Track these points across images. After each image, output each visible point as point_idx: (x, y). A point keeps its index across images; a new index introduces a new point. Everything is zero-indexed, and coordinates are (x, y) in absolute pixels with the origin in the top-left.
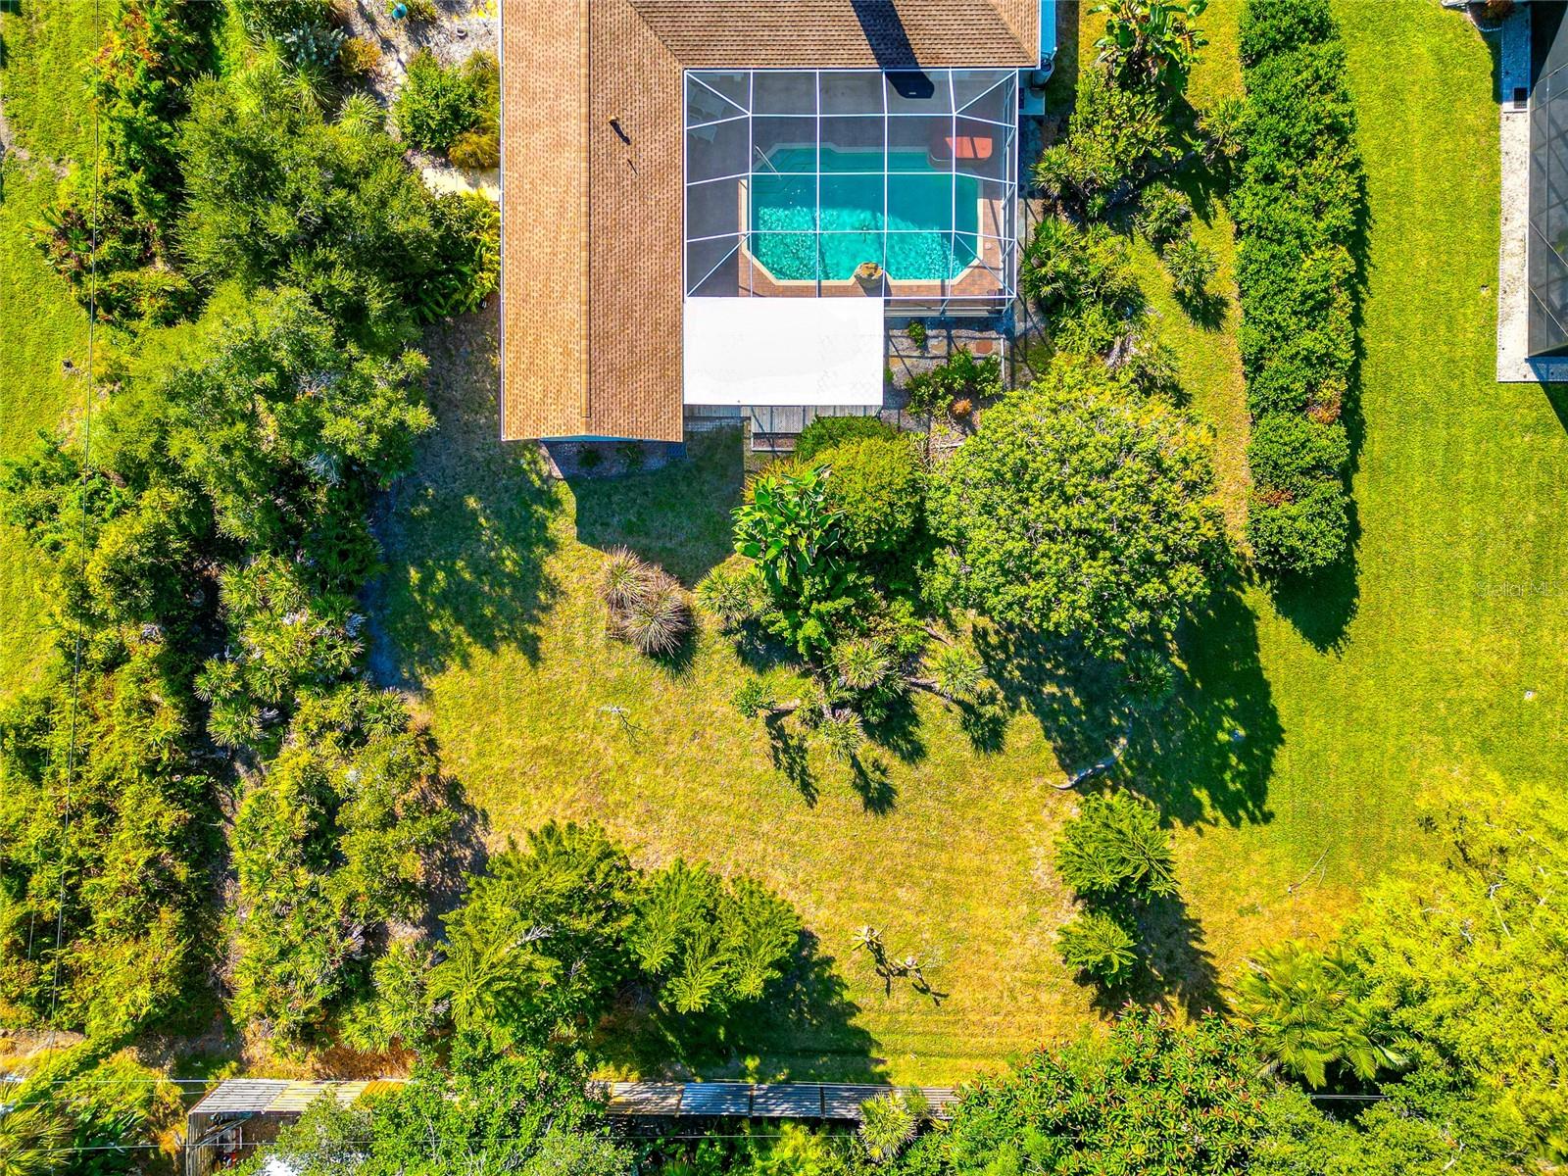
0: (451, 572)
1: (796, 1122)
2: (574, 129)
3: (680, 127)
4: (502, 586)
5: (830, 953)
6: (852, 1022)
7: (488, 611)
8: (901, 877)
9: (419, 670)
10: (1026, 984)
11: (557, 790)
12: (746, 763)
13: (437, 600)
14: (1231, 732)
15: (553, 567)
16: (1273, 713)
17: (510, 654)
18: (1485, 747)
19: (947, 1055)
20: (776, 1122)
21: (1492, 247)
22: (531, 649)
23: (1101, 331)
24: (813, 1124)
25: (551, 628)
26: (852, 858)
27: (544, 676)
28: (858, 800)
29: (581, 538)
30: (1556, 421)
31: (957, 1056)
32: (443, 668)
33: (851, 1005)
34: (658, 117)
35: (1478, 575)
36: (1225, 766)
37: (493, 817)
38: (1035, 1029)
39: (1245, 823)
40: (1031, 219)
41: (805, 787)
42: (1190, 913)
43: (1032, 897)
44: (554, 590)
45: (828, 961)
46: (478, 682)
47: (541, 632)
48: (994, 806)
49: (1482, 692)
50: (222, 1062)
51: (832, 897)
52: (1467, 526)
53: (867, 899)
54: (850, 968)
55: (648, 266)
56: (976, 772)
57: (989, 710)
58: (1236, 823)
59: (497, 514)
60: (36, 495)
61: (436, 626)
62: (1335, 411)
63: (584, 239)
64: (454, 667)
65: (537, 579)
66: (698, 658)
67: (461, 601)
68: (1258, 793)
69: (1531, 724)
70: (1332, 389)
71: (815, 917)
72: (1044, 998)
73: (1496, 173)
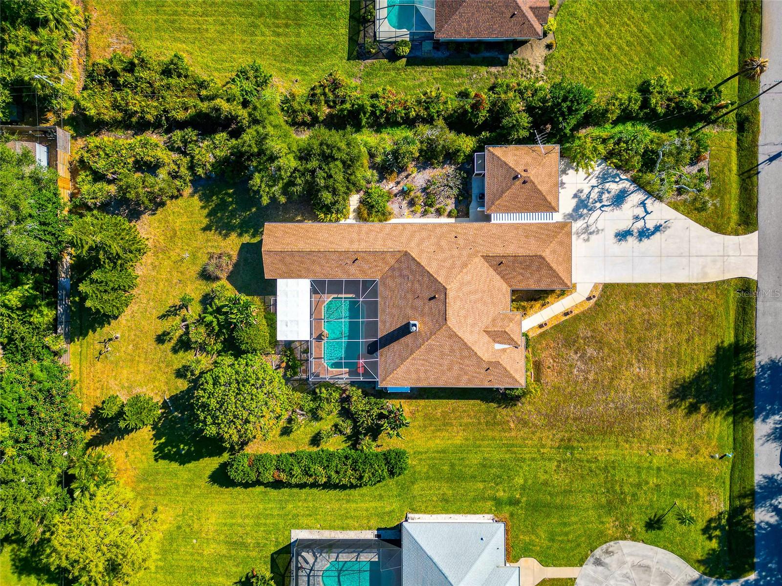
0: (231, 203)
1: (56, 314)
2: (355, 247)
3: (361, 278)
4: (227, 219)
5: (112, 324)
6: (90, 331)
7: (219, 215)
8: (136, 347)
9: (200, 192)
10: (103, 385)
11: (162, 237)
12: (171, 297)
13: (222, 199)
14: (183, 449)
15: (233, 236)
16: (189, 462)
17: (206, 221)
18: (179, 527)
19: (80, 360)
20: (56, 308)
21: (332, 528)
22: (207, 229)
23: (306, 408)
24: (55, 320)
25: (214, 234)
26: (141, 331)
27: (199, 233)
28: (160, 333)
29: (243, 244)
30: (279, 548)
31: (80, 364)
32: (201, 200)
33: (96, 330)
34: (363, 272)
35: (232, 525)
36: (173, 447)
37: (154, 217)
38: (89, 389)
39: (155, 453)
40: (344, 385)
41: (164, 316)
42: (126, 437)
43: (130, 387)
44: (226, 236)
45: (109, 324)
46: (197, 211)
47: (213, 232)
48: (158, 375)
49: (196, 526)
50: (75, 131)
51: (129, 325)
52: (247, 521)
53: (129, 336)
54: (107, 330)
55: (318, 269)
56: (169, 370)
57: (189, 374)
58: (154, 450)
59: (250, 218)
60: (251, 74)
61: (214, 198)
62: (277, 478)
63: (322, 250)
64: (201, 204)
65: (230, 230)
66: (205, 282)
67: (222, 206)
68: (164, 457)
69: (186, 541)
70: (283, 477)
71: (123, 319)
72: (99, 391)
73: (355, 529)
